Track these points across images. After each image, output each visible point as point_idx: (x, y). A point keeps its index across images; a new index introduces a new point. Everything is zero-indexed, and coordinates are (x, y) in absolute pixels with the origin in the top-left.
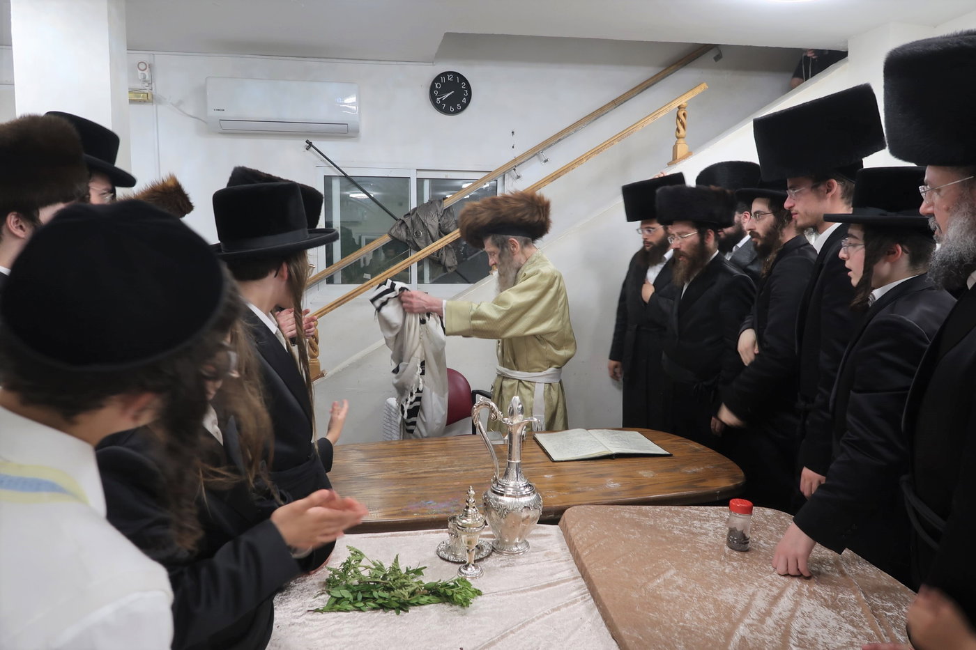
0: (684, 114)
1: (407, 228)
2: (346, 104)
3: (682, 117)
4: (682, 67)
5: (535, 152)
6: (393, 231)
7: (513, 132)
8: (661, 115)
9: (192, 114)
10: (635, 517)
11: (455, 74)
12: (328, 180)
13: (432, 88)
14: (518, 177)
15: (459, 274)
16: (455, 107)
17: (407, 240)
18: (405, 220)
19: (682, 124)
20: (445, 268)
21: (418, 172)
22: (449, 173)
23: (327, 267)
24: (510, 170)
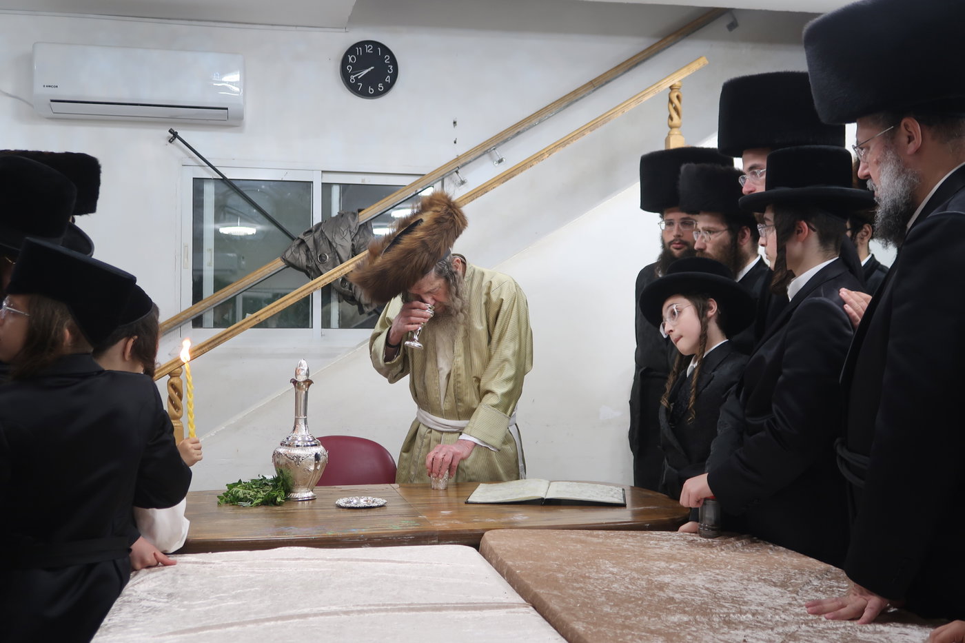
0: (678, 97)
1: (308, 249)
2: (225, 82)
3: (676, 101)
4: (682, 39)
5: (486, 149)
6: (288, 254)
7: (455, 123)
8: (647, 99)
9: (9, 92)
11: (376, 44)
12: (198, 184)
13: (345, 62)
14: (463, 182)
16: (376, 88)
17: (307, 267)
18: (305, 238)
19: (676, 109)
21: (324, 175)
22: (367, 176)
23: (194, 303)
24: (450, 174)
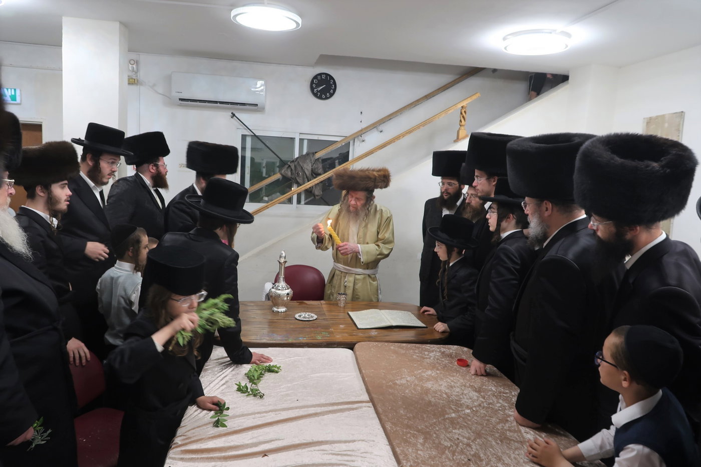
0: (465, 112)
1: (292, 170)
2: (258, 91)
3: (463, 113)
5: (375, 126)
6: (283, 172)
7: (361, 113)
8: (450, 111)
10: (397, 349)
11: (327, 75)
12: (244, 137)
13: (312, 82)
14: (363, 141)
15: (323, 200)
16: (326, 95)
17: (291, 177)
18: (291, 165)
19: (463, 117)
20: (314, 195)
21: (301, 135)
22: (320, 136)
24: (358, 136)
